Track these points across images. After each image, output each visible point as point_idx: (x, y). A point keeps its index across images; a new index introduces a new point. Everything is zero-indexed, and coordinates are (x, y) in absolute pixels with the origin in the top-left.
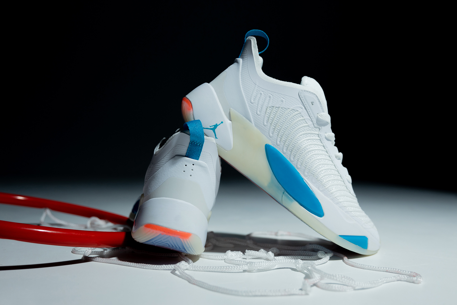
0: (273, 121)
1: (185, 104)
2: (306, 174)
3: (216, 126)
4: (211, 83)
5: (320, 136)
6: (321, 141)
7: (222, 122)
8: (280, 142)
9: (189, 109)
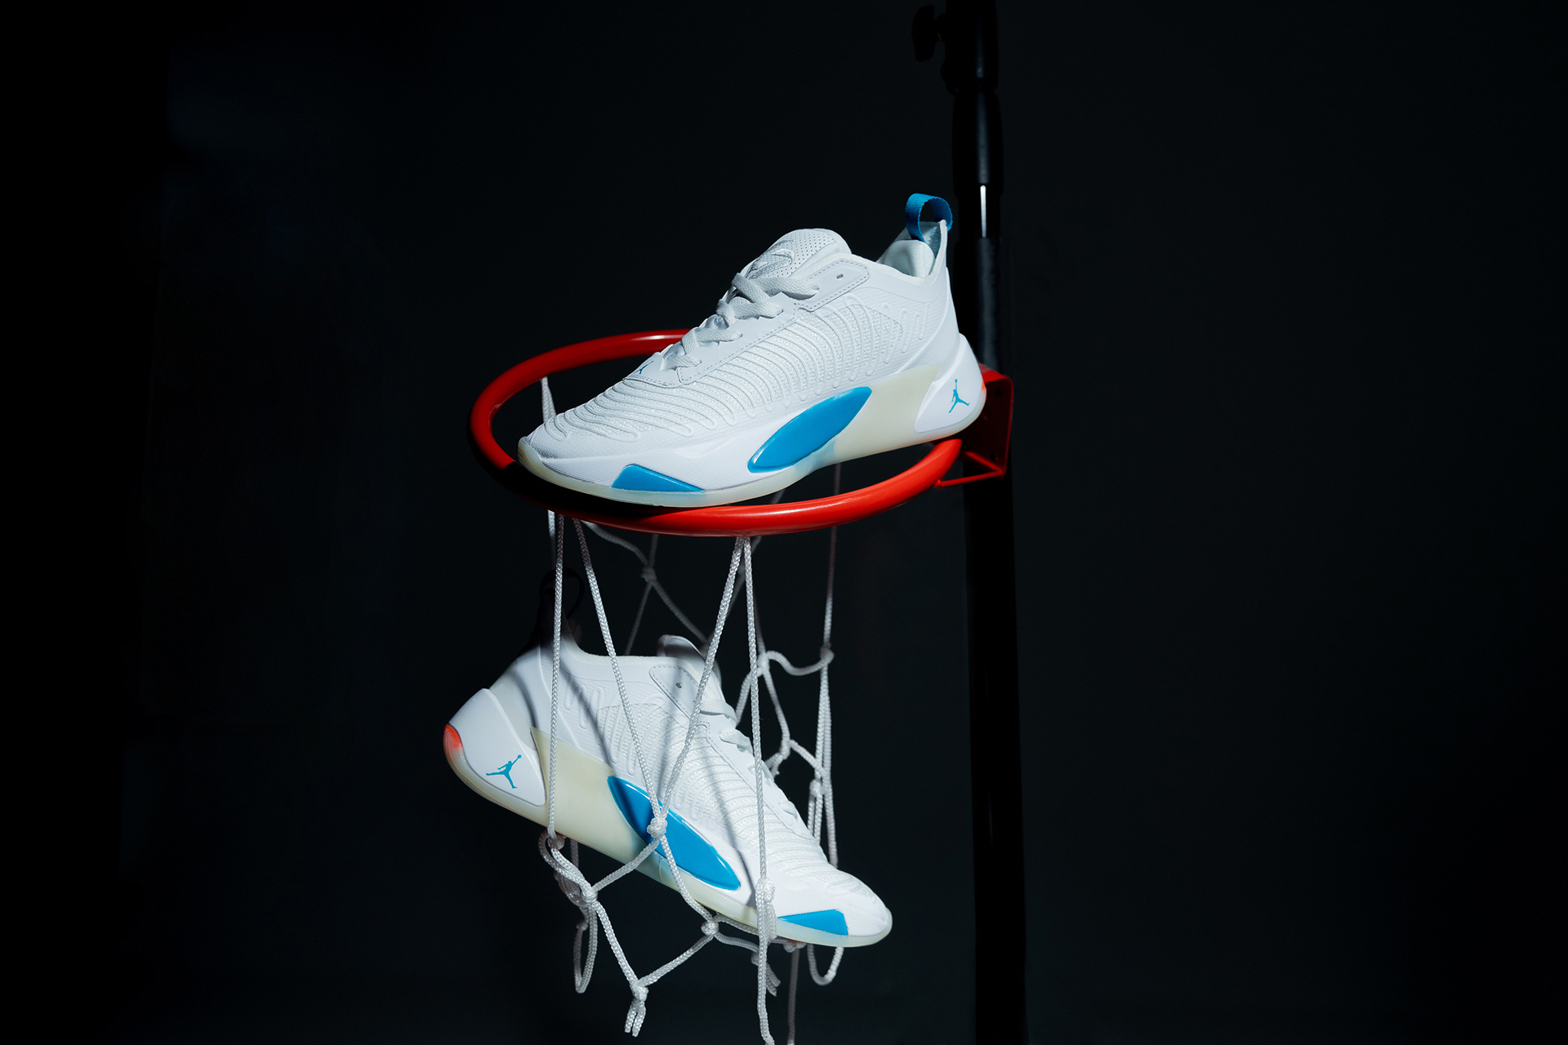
0: (612, 733)
1: (448, 738)
2: (695, 816)
3: (509, 766)
4: (491, 688)
5: (709, 741)
7: (519, 757)
8: (634, 768)
9: (456, 746)
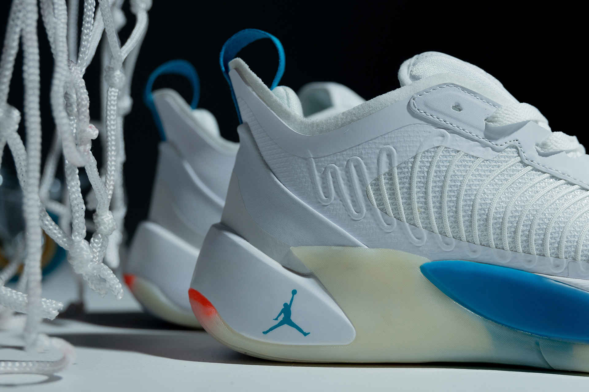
3: (287, 309)
5: (527, 162)
6: (539, 171)
7: (294, 292)
